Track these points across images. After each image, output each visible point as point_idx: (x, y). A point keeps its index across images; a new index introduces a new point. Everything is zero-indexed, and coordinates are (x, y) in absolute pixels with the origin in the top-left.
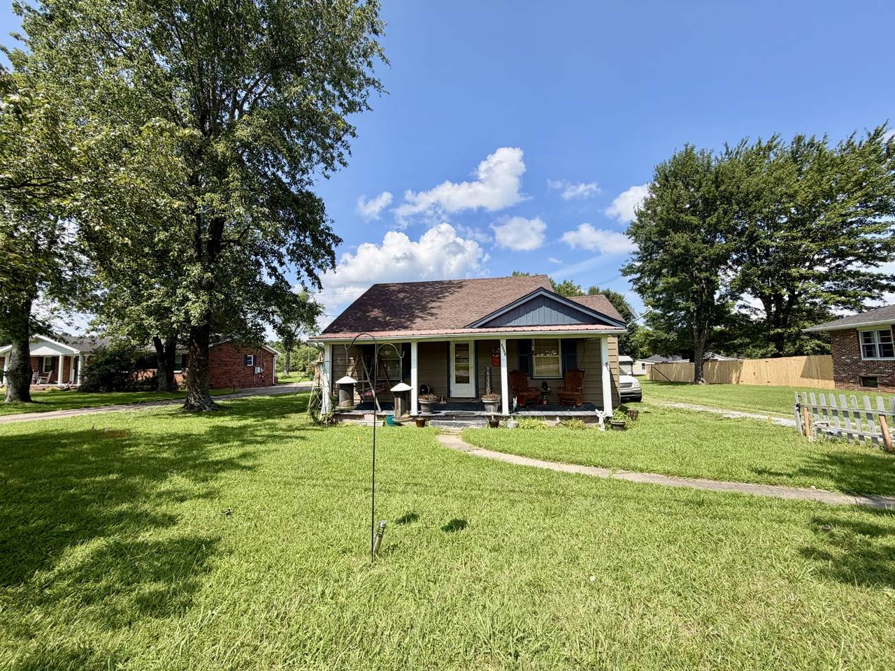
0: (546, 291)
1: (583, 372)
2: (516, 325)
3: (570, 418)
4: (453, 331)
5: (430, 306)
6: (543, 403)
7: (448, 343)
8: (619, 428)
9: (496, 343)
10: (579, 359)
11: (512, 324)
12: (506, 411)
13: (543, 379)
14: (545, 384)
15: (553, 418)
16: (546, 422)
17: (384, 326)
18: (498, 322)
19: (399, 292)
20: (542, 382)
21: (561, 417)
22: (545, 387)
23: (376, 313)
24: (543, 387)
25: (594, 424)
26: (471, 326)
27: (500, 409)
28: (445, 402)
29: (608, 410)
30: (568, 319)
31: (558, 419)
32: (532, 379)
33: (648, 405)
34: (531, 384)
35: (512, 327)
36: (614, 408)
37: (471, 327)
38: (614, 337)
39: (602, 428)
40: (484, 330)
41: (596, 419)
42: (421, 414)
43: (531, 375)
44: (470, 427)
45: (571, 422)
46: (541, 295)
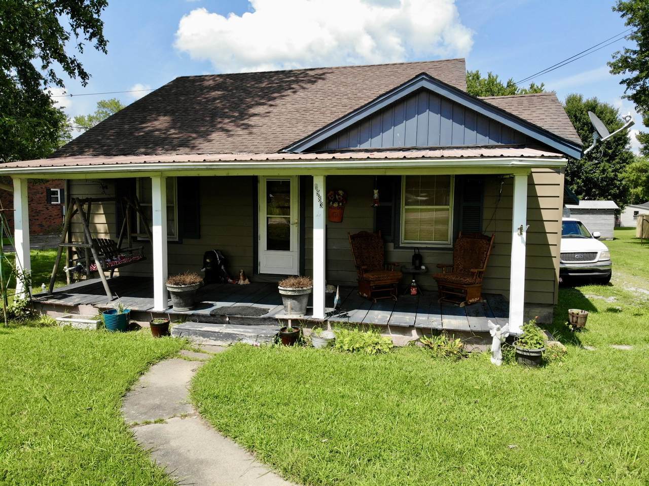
0: (432, 80)
1: (489, 239)
2: (373, 147)
3: (437, 332)
5: (252, 111)
7: (253, 181)
8: (529, 361)
10: (487, 214)
11: (364, 146)
12: (319, 311)
13: (415, 248)
14: (418, 258)
15: (404, 330)
16: (390, 338)
18: (343, 142)
20: (411, 253)
21: (422, 331)
22: (417, 262)
24: (414, 263)
25: (483, 348)
26: (292, 148)
27: (309, 311)
28: (247, 282)
29: (516, 322)
30: (472, 136)
31: (414, 332)
32: (397, 247)
34: (398, 256)
35: (367, 151)
36: (527, 317)
37: (292, 152)
38: (559, 173)
39: (497, 361)
40: (312, 156)
41: (485, 337)
43: (396, 240)
44: (244, 342)
45: (435, 341)
46: (423, 90)
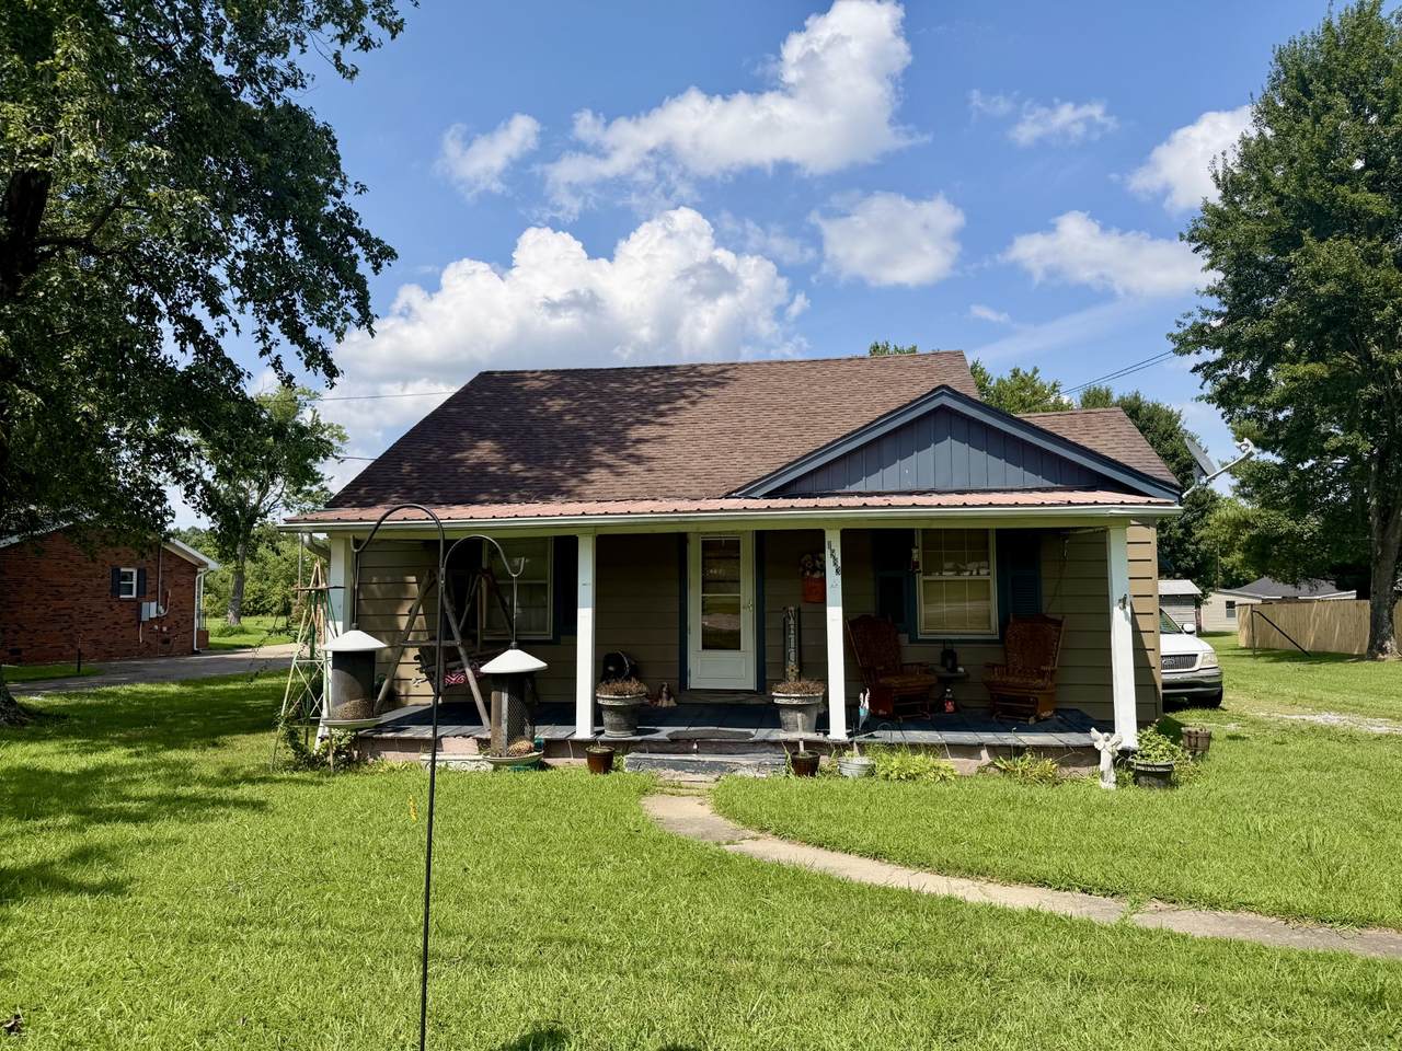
0: (956, 395)
1: (1059, 623)
2: (869, 490)
3: (1019, 751)
4: (695, 505)
5: (634, 434)
6: (945, 708)
7: (681, 539)
8: (1155, 781)
9: (810, 541)
10: (1047, 588)
11: (853, 488)
12: (838, 730)
13: (944, 641)
14: (949, 654)
15: (970, 750)
16: (950, 763)
17: (505, 489)
18: (820, 482)
19: (552, 392)
20: (939, 649)
21: (994, 750)
22: (950, 663)
23: (484, 451)
24: (943, 664)
25: (1085, 771)
26: (746, 491)
27: (823, 723)
28: (672, 703)
29: (1127, 731)
30: (1016, 474)
31: (984, 753)
32: (914, 640)
33: (1240, 717)
34: (912, 654)
35: (860, 494)
36: (1142, 724)
37: (746, 496)
38: (1147, 526)
39: (1108, 783)
40: (781, 502)
41: (1091, 755)
42: (602, 737)
43: (911, 628)
44: (739, 773)
45: (1021, 764)
46: (943, 409)
